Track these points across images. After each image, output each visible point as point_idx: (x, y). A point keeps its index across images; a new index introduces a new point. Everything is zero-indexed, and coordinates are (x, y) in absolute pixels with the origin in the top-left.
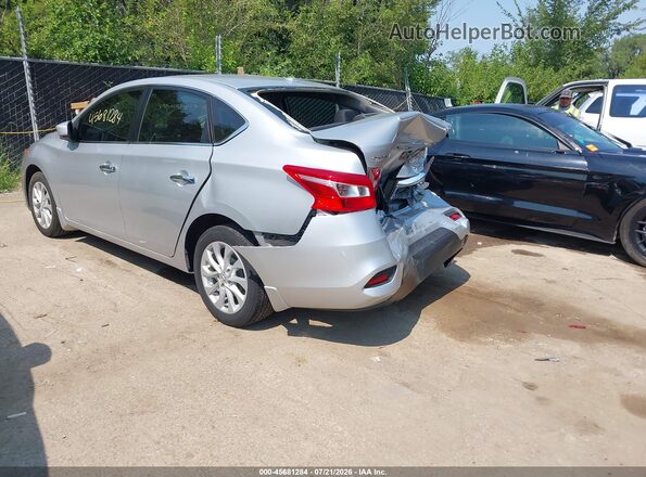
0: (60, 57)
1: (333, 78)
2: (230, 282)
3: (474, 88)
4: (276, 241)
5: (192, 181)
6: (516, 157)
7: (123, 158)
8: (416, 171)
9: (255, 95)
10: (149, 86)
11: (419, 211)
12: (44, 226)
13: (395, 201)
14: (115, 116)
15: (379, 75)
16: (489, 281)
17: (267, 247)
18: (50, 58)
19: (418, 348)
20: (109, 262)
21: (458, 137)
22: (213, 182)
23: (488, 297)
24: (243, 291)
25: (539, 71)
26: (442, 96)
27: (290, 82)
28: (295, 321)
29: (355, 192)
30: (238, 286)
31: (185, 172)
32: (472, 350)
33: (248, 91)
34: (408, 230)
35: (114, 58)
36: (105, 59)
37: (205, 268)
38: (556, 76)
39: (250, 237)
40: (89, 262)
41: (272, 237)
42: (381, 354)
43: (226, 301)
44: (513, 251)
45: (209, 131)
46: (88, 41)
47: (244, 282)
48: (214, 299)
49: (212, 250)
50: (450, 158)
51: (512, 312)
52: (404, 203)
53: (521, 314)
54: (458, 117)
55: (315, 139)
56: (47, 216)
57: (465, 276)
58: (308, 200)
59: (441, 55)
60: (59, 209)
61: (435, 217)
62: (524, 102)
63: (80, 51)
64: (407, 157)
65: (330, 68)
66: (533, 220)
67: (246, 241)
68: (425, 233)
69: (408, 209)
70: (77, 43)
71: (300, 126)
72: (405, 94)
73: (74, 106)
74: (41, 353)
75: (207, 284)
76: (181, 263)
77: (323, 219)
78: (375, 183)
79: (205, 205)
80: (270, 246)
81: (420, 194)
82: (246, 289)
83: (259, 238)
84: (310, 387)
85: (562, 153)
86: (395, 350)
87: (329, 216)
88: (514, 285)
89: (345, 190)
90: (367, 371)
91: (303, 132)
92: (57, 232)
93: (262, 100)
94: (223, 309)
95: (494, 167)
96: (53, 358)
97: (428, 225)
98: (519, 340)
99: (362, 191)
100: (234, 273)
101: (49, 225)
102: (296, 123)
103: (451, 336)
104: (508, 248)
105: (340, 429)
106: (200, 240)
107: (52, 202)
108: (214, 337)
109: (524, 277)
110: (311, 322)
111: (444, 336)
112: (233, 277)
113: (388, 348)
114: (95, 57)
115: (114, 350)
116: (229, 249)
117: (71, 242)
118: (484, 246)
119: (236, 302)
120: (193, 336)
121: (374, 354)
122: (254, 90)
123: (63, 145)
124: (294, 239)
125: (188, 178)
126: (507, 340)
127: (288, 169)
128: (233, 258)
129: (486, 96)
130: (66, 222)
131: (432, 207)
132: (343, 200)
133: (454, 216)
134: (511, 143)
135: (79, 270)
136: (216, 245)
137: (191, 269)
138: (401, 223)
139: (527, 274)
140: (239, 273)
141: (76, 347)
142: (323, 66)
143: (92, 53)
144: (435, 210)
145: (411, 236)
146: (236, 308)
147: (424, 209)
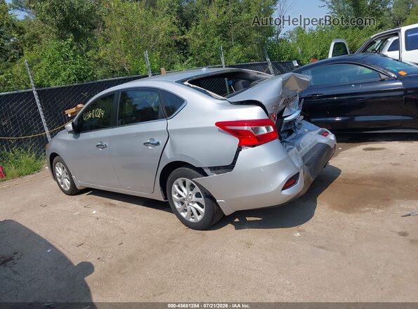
0: (54, 85)
1: (220, 63)
2: (192, 202)
3: (310, 50)
4: (219, 171)
5: (158, 144)
6: (353, 89)
7: (110, 138)
8: (294, 110)
9: (186, 83)
10: (118, 91)
11: (301, 135)
12: (66, 189)
13: (284, 131)
14: (99, 113)
15: (248, 55)
16: (354, 172)
17: (213, 176)
18: (49, 86)
19: (322, 223)
20: (111, 204)
21: (312, 84)
22: (171, 142)
23: (357, 181)
24: (202, 206)
25: (349, 32)
26: (291, 60)
27: (204, 71)
28: (237, 220)
29: (264, 130)
30: (198, 203)
31: (152, 139)
32: (357, 217)
33: (182, 82)
34: (299, 148)
35: (85, 78)
36: (80, 80)
37: (175, 196)
38: (361, 32)
39: (201, 172)
40: (98, 206)
41: (215, 169)
42: (299, 231)
43: (192, 214)
44: (364, 149)
45: (162, 111)
46: (69, 71)
47: (202, 200)
48: (184, 215)
49: (177, 184)
50: (311, 97)
51: (375, 188)
52: (290, 132)
53: (383, 189)
54: (309, 71)
55: (231, 103)
56: (67, 182)
57: (338, 172)
58: (235, 141)
59: (284, 34)
60: (74, 177)
61: (313, 137)
62: (347, 53)
63: (65, 78)
64: (287, 102)
65: (217, 57)
66: (372, 127)
67: (198, 174)
68: (309, 149)
69: (294, 135)
70: (63, 74)
71: (219, 96)
72: (267, 64)
73: (67, 112)
74: (87, 268)
75: (178, 206)
76: (159, 196)
77: (246, 152)
78: (275, 122)
79: (169, 157)
80: (215, 175)
81: (299, 124)
82: (204, 205)
83: (207, 171)
84: (261, 260)
85: (383, 80)
86: (307, 226)
87: (250, 149)
88: (371, 171)
89: (256, 130)
90: (293, 243)
91: (222, 99)
92: (74, 191)
93: (192, 85)
94: (191, 220)
95: (335, 98)
96: (96, 269)
97: (310, 143)
98: (386, 205)
99: (268, 129)
100: (194, 196)
101: (69, 188)
102: (216, 95)
103: (341, 211)
104: (360, 148)
105: (288, 282)
106: (169, 179)
107: (69, 173)
108: (190, 239)
109: (377, 165)
110: (248, 219)
111: (336, 212)
112: (194, 198)
113: (303, 226)
114: (75, 80)
115: (131, 258)
116: (188, 181)
117: (84, 196)
118: (343, 150)
119: (199, 214)
120: (177, 240)
121: (295, 232)
122: (185, 80)
123: (70, 137)
124: (230, 167)
125: (155, 142)
126: (378, 208)
127: (218, 124)
128: (192, 187)
129: (319, 54)
130: (80, 184)
131: (309, 131)
132: (257, 137)
133: (325, 134)
134: (347, 80)
135: (94, 212)
136: (180, 181)
137: (166, 198)
138: (293, 144)
139: (378, 163)
140: (198, 195)
141: (108, 261)
142: (213, 57)
143: (72, 78)
144: (312, 133)
145: (301, 151)
146: (199, 218)
147: (305, 133)
